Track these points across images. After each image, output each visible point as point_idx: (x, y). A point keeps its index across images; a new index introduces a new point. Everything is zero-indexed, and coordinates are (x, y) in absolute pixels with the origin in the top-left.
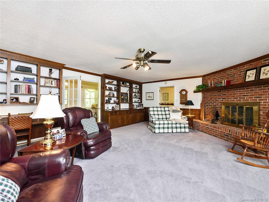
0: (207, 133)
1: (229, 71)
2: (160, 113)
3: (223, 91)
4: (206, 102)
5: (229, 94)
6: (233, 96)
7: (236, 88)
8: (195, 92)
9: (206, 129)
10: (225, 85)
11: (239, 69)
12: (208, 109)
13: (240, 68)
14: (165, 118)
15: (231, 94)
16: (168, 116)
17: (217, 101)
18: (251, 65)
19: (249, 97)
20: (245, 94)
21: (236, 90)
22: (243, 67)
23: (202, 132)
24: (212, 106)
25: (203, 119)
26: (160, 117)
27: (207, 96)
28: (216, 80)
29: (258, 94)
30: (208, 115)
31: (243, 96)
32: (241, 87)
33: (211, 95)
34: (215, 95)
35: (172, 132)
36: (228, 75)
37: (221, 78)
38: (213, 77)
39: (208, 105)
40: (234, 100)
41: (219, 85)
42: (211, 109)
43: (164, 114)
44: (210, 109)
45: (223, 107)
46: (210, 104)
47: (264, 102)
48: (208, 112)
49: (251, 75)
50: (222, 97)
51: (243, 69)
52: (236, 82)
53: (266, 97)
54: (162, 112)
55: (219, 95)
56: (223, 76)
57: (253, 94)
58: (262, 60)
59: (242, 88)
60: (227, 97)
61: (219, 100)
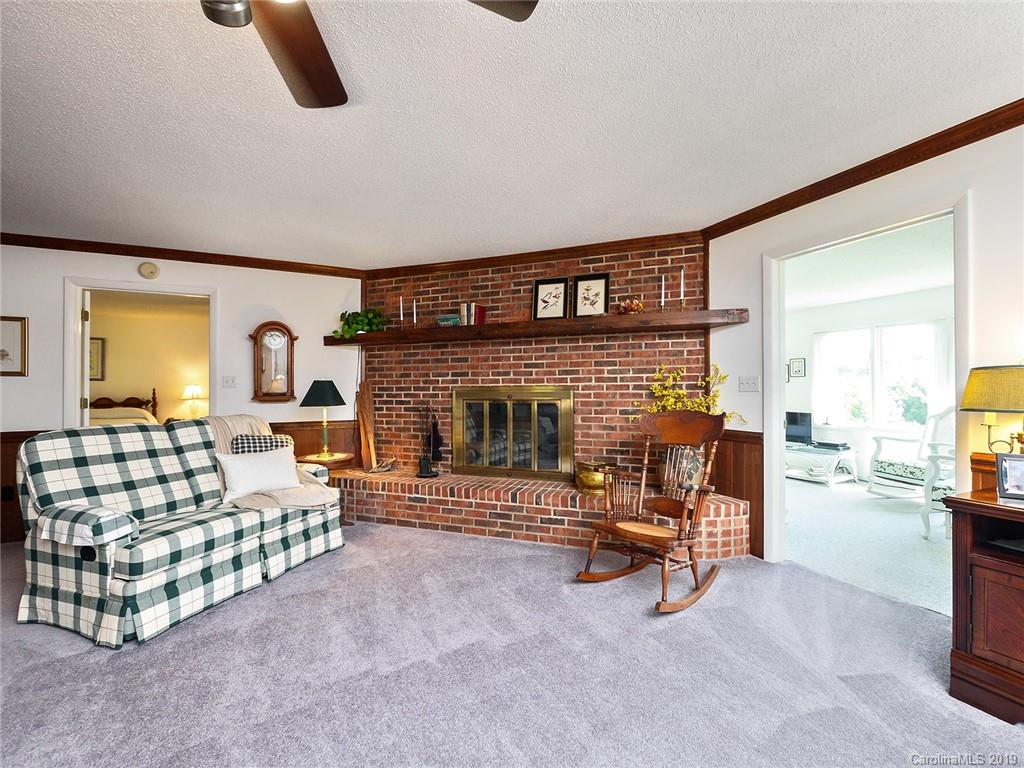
0: (413, 525)
1: (477, 274)
2: (140, 469)
3: (453, 346)
4: (380, 389)
5: (478, 360)
6: (494, 367)
7: (504, 338)
8: (329, 341)
9: (410, 507)
10: (472, 323)
11: (512, 273)
12: (391, 416)
13: (514, 270)
14: (186, 502)
15: (486, 360)
16: (207, 483)
17: (432, 382)
18: (548, 266)
19: (545, 369)
20: (534, 361)
21: (503, 344)
22: (526, 268)
23: (388, 522)
24: (409, 402)
25: (374, 465)
26: (151, 497)
27: (386, 362)
28: (428, 299)
29: (569, 361)
30: (390, 442)
31: (526, 366)
32: (519, 337)
33: (402, 358)
34: (423, 361)
35: (265, 577)
36: (476, 288)
37: (449, 294)
38: (414, 287)
39: (391, 402)
40: (497, 381)
41: (448, 320)
42: (405, 416)
43: (179, 469)
44: (398, 416)
45: (459, 408)
46: (400, 396)
47: (586, 386)
48: (389, 429)
49: (552, 301)
50: (453, 367)
51: (524, 276)
52: (503, 315)
53: (589, 372)
54: (163, 460)
55: (438, 361)
56: (456, 289)
57: (556, 361)
58: (580, 260)
59: (523, 339)
60: (473, 367)
61: (440, 379)
